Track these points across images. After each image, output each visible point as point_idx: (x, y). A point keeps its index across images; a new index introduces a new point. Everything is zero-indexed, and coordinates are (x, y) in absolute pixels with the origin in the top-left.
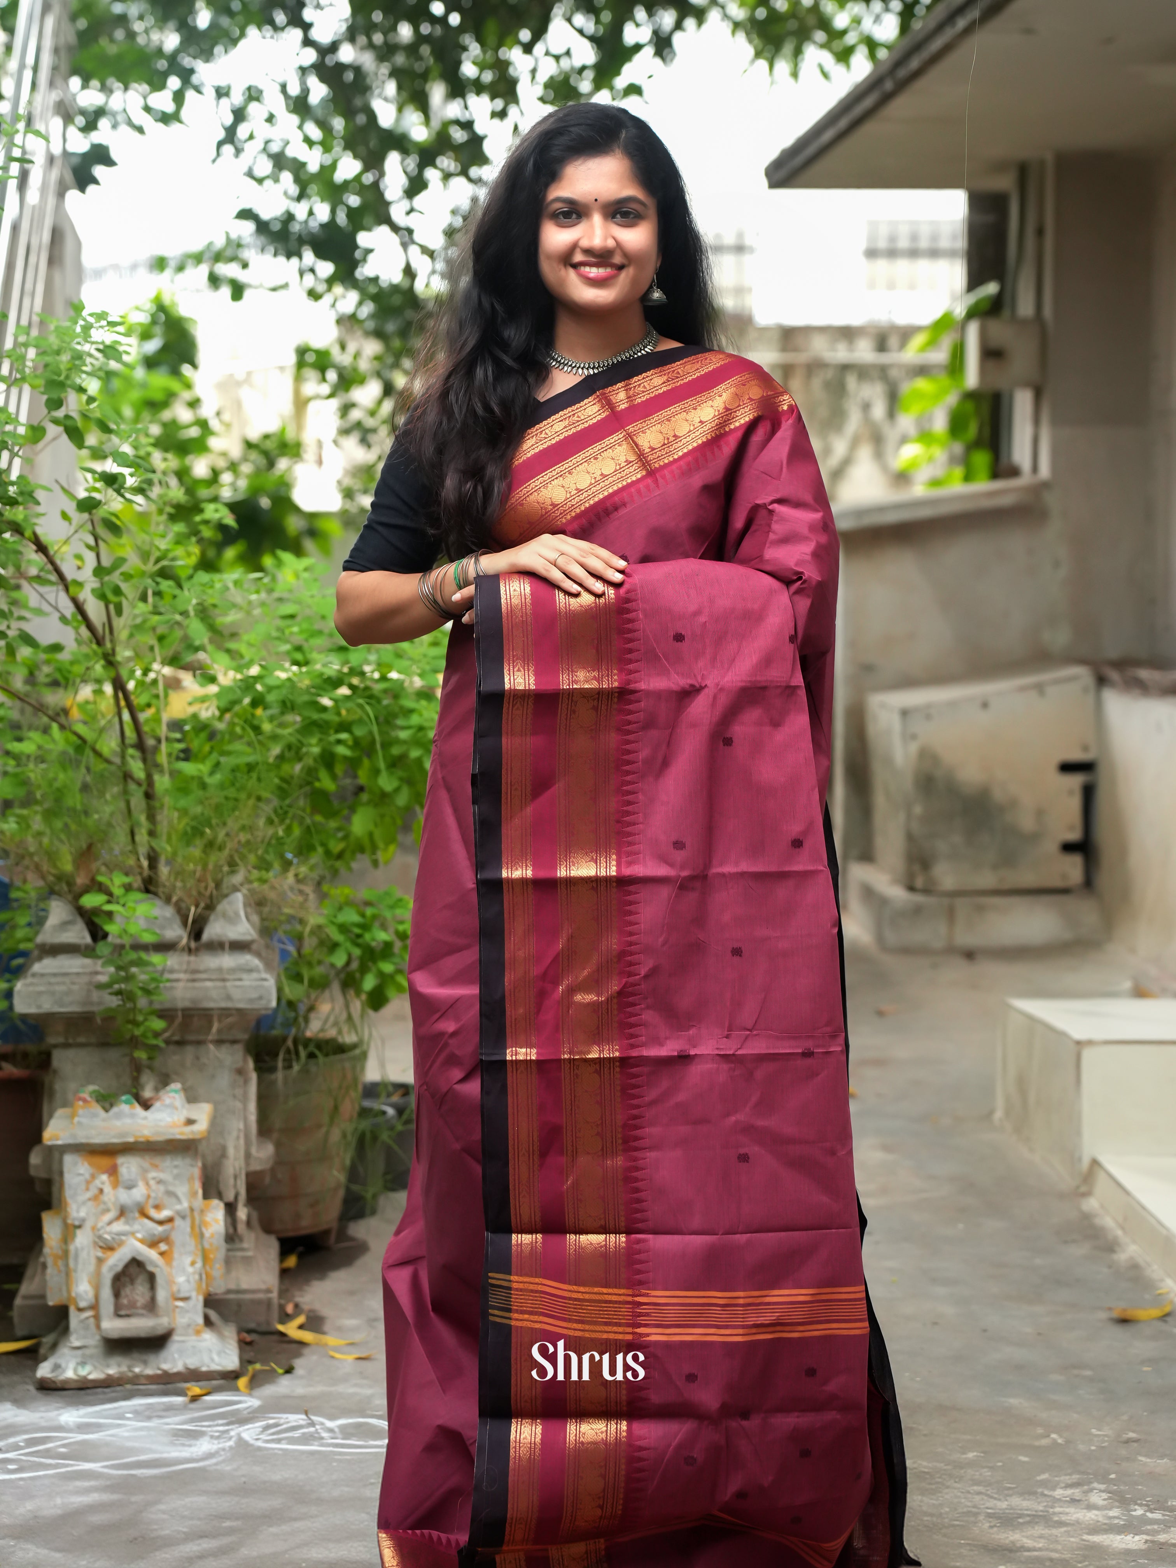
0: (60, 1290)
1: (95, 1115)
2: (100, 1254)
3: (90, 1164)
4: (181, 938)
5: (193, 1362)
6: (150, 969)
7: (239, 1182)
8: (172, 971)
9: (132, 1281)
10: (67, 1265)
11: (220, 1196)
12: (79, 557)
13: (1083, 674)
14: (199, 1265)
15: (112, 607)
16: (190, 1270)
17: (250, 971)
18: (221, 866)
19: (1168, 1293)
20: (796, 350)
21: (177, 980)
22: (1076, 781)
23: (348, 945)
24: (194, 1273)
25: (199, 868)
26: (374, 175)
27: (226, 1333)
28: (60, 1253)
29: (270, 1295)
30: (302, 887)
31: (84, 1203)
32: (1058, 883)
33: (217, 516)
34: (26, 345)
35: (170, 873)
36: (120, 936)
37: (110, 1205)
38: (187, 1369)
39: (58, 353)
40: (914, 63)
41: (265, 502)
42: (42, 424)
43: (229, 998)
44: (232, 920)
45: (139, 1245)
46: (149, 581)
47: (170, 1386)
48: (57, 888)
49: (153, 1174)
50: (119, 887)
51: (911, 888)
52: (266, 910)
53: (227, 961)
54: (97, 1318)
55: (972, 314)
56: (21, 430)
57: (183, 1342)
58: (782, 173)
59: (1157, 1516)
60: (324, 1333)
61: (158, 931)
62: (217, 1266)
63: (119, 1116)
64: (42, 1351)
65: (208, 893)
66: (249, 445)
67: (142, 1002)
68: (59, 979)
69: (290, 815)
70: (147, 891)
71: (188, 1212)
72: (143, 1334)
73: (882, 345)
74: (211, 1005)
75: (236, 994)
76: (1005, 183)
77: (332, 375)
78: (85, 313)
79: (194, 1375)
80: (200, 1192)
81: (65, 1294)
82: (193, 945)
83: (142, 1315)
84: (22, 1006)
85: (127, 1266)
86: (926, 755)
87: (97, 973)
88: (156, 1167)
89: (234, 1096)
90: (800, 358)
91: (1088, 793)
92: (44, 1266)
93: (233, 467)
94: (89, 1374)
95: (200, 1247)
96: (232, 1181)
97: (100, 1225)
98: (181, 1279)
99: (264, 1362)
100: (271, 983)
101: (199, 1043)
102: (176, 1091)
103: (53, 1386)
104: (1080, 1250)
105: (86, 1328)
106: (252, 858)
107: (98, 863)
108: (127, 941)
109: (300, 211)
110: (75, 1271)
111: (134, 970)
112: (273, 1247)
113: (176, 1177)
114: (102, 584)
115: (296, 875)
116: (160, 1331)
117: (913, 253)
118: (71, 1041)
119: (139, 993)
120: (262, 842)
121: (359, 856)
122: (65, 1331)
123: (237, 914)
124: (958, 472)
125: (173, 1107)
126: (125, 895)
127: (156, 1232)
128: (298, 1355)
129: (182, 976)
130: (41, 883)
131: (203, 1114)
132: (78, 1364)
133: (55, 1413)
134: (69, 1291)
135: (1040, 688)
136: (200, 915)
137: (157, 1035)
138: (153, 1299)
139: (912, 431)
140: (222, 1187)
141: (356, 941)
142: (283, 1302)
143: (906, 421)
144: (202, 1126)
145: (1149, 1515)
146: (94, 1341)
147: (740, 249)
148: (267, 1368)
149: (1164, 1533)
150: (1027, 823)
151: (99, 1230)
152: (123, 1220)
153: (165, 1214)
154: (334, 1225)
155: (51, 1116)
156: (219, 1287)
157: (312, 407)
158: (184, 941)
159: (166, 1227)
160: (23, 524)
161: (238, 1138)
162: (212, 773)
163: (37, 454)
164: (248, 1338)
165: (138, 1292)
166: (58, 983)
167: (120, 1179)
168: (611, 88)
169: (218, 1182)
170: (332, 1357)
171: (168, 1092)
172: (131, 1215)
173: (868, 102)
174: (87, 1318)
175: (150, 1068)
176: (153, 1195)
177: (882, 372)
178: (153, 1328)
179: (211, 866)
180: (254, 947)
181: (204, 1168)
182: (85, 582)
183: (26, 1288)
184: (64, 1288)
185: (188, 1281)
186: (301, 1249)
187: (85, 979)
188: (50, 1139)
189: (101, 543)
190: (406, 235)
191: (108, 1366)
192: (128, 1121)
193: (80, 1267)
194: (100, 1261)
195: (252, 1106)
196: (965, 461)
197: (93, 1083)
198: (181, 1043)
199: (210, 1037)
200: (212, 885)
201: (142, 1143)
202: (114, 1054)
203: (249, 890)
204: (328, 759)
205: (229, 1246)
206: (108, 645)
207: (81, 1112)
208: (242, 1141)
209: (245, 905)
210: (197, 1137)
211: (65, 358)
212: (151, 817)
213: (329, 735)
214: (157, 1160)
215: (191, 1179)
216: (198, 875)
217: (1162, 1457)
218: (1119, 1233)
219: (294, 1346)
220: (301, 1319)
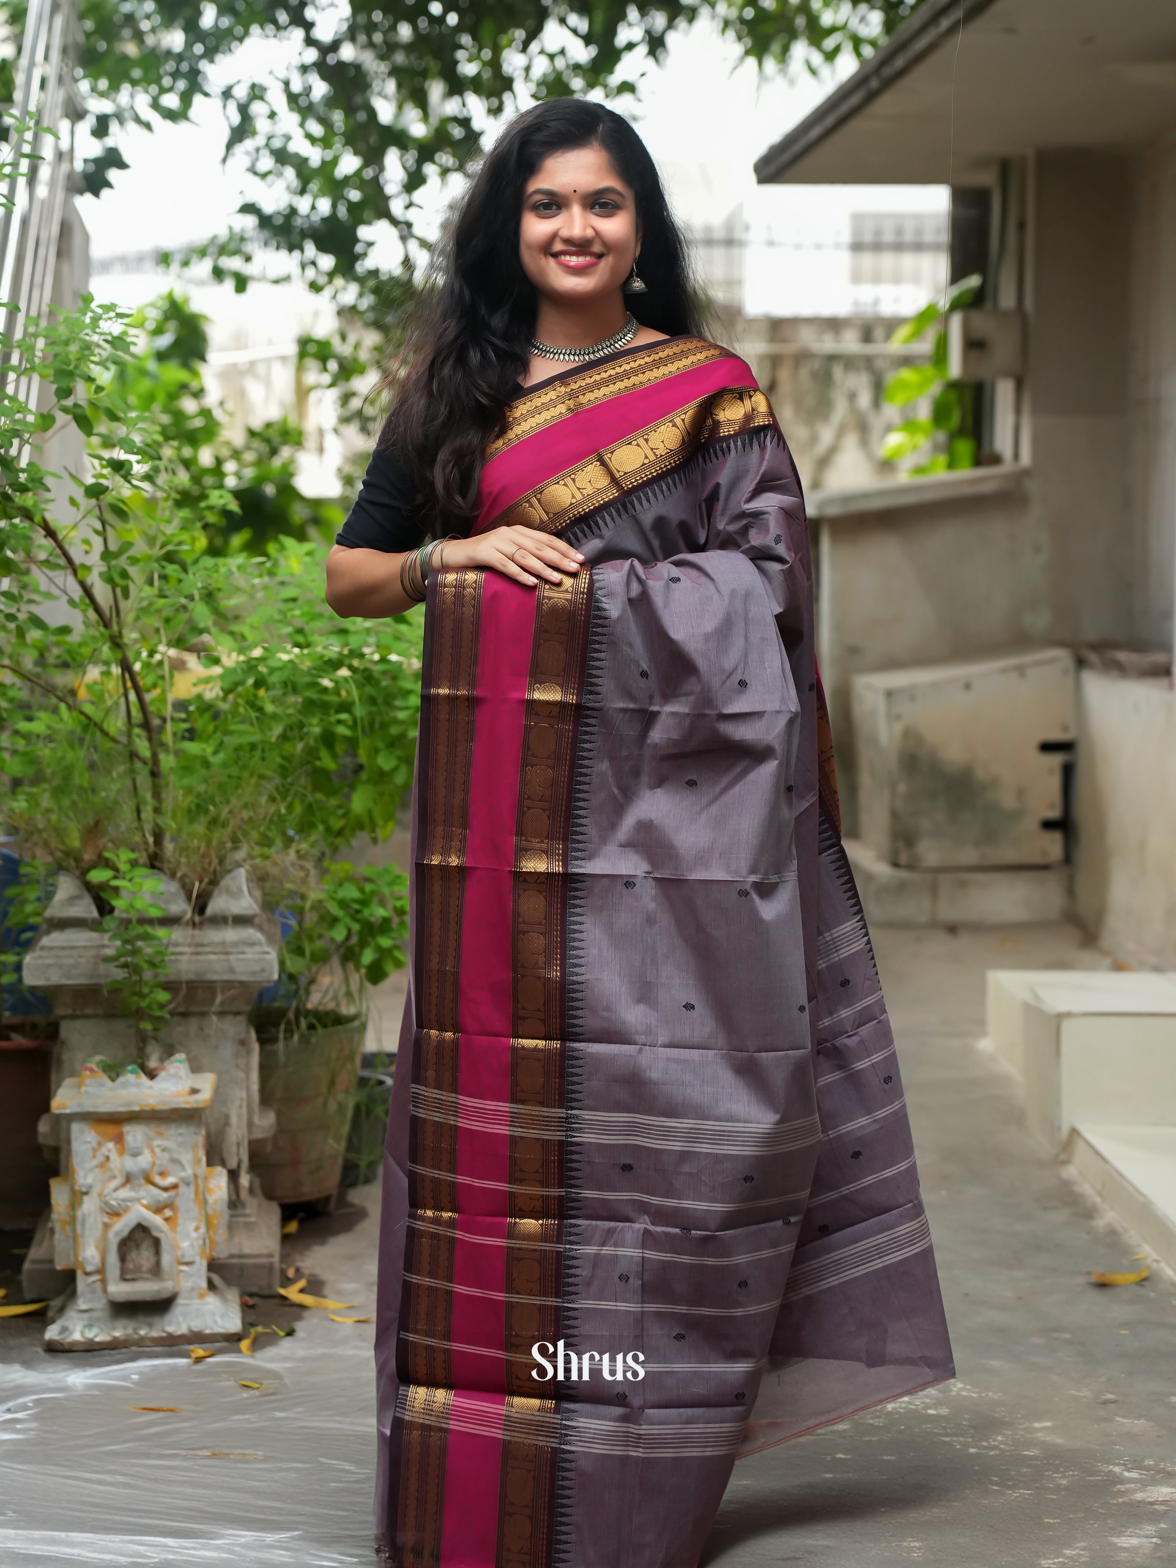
0: (68, 1254)
1: (102, 1085)
2: (106, 1219)
3: (98, 1132)
4: (185, 912)
5: (196, 1325)
6: (155, 942)
7: (241, 1150)
8: (176, 945)
9: (138, 1246)
10: (74, 1230)
11: (223, 1163)
12: (86, 542)
13: (1063, 655)
14: (203, 1230)
15: (118, 590)
16: (194, 1235)
17: (253, 944)
18: (225, 843)
19: (1145, 1258)
20: (784, 341)
21: (181, 954)
22: (1056, 760)
23: (348, 920)
24: (198, 1238)
25: (203, 844)
26: (374, 170)
27: (229, 1297)
28: (68, 1218)
29: (272, 1260)
30: (303, 863)
31: (91, 1170)
32: (1039, 860)
33: (221, 502)
34: (35, 336)
35: (175, 849)
36: (127, 911)
37: (117, 1172)
38: (191, 1331)
39: (67, 343)
40: (900, 62)
41: (270, 490)
42: (52, 412)
43: (231, 970)
44: (236, 895)
45: (144, 1211)
46: (156, 565)
47: (174, 1348)
48: (64, 864)
49: (157, 1142)
50: (125, 862)
51: (896, 865)
52: (268, 885)
53: (231, 934)
54: (104, 1282)
55: (955, 306)
56: (31, 418)
57: (187, 1305)
58: (771, 169)
59: (1134, 1475)
60: (324, 1297)
61: (162, 905)
62: (221, 1231)
63: (125, 1086)
64: (50, 1314)
65: (212, 868)
66: (252, 433)
67: (148, 975)
68: (66, 952)
69: (292, 792)
70: (153, 866)
71: (192, 1179)
72: (148, 1298)
73: (867, 336)
74: (215, 977)
75: (239, 967)
76: (987, 178)
77: (333, 365)
78: (93, 305)
79: (198, 1338)
80: (204, 1159)
81: (72, 1258)
82: (197, 919)
83: (147, 1279)
84: (30, 979)
85: (133, 1232)
86: (910, 735)
87: (104, 946)
88: (160, 1134)
89: (237, 1066)
90: (788, 349)
91: (1068, 772)
92: (52, 1231)
93: (236, 454)
94: (96, 1336)
95: (203, 1213)
96: (234, 1149)
97: (106, 1191)
98: (185, 1244)
99: (266, 1325)
100: (273, 956)
101: (203, 1014)
102: (180, 1061)
103: (61, 1348)
104: (1059, 1216)
105: (93, 1292)
106: (255, 835)
107: (105, 840)
108: (133, 915)
109: (303, 205)
110: (82, 1236)
111: (140, 943)
112: (274, 1214)
113: (181, 1145)
114: (109, 568)
115: (298, 852)
116: (165, 1295)
117: (898, 247)
118: (78, 1012)
119: (145, 966)
120: (264, 819)
121: (358, 833)
122: (72, 1294)
123: (240, 890)
124: (942, 460)
125: (177, 1076)
126: (131, 871)
127: (161, 1199)
128: (299, 1318)
129: (186, 949)
130: (49, 859)
131: (206, 1083)
132: (85, 1326)
133: (63, 1374)
134: (76, 1256)
135: (1021, 670)
136: (204, 890)
137: (162, 1006)
138: (158, 1264)
139: (897, 419)
140: (225, 1154)
141: (355, 915)
142: (284, 1266)
143: (891, 411)
144: (205, 1095)
145: (1126, 1474)
146: (100, 1304)
147: (730, 242)
148: (269, 1330)
149: (1141, 1492)
150: (1008, 800)
151: (105, 1196)
152: (128, 1186)
153: (170, 1180)
154: (334, 1192)
155: (59, 1086)
156: (222, 1252)
157: (313, 397)
158: (189, 915)
159: (172, 1193)
160: (33, 510)
161: (241, 1107)
162: (215, 752)
163: (46, 441)
164: (251, 1301)
165: (144, 1257)
166: (66, 957)
167: (126, 1146)
168: (605, 86)
169: (221, 1150)
170: (332, 1320)
171: (173, 1062)
172: (137, 1182)
173: (855, 100)
174: (94, 1282)
175: (155, 1039)
176: (158, 1162)
177: (868, 363)
178: (158, 1292)
179: (214, 843)
180: (257, 921)
181: (208, 1136)
182: (92, 566)
183: (35, 1253)
184: (72, 1253)
185: (192, 1246)
186: (302, 1215)
187: (93, 952)
188: (58, 1108)
189: (108, 528)
190: (405, 229)
191: (114, 1329)
192: (134, 1090)
193: (87, 1232)
194: (106, 1226)
195: (255, 1076)
196: (949, 449)
197: (100, 1054)
198: (185, 1015)
199: (213, 1009)
200: (215, 861)
201: (147, 1111)
202: (119, 1025)
203: (251, 866)
204: (328, 739)
205: (232, 1212)
206: (115, 627)
207: (88, 1081)
208: (244, 1110)
209: (248, 880)
210: (201, 1105)
211: (73, 348)
212: (157, 795)
213: (330, 715)
214: (162, 1128)
215: (195, 1147)
216: (202, 851)
217: (1139, 1418)
218: (1098, 1200)
219: (295, 1309)
220: (302, 1283)
